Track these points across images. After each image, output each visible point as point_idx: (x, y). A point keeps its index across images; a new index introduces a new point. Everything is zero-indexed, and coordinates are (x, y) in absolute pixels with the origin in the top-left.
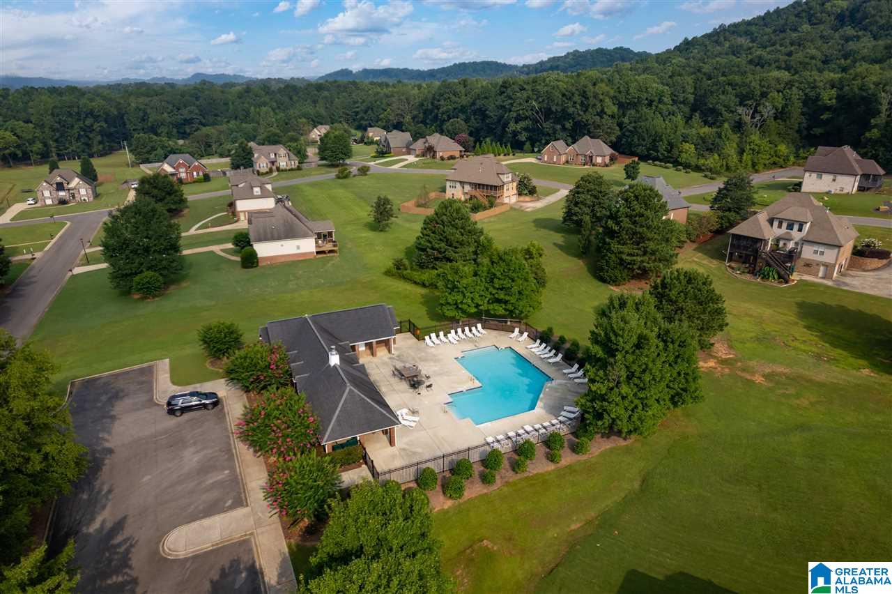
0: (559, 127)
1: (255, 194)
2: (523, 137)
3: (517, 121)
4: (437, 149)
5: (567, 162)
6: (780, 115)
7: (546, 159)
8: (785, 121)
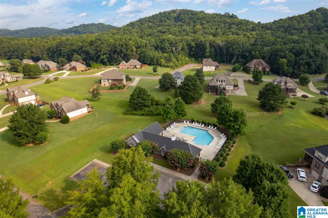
0: (120, 56)
1: (26, 94)
2: (106, 60)
3: (103, 55)
4: (77, 67)
5: (128, 68)
6: (183, 49)
7: (121, 68)
8: (184, 51)
